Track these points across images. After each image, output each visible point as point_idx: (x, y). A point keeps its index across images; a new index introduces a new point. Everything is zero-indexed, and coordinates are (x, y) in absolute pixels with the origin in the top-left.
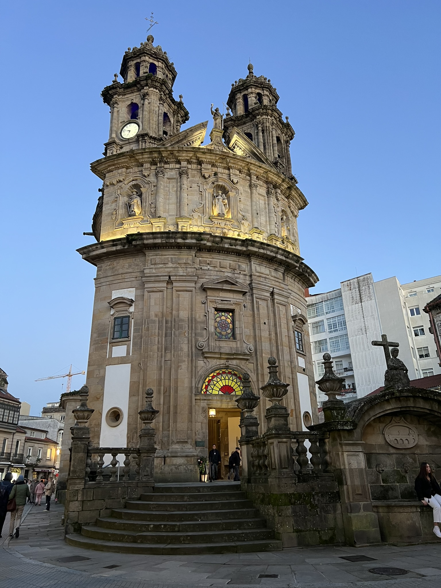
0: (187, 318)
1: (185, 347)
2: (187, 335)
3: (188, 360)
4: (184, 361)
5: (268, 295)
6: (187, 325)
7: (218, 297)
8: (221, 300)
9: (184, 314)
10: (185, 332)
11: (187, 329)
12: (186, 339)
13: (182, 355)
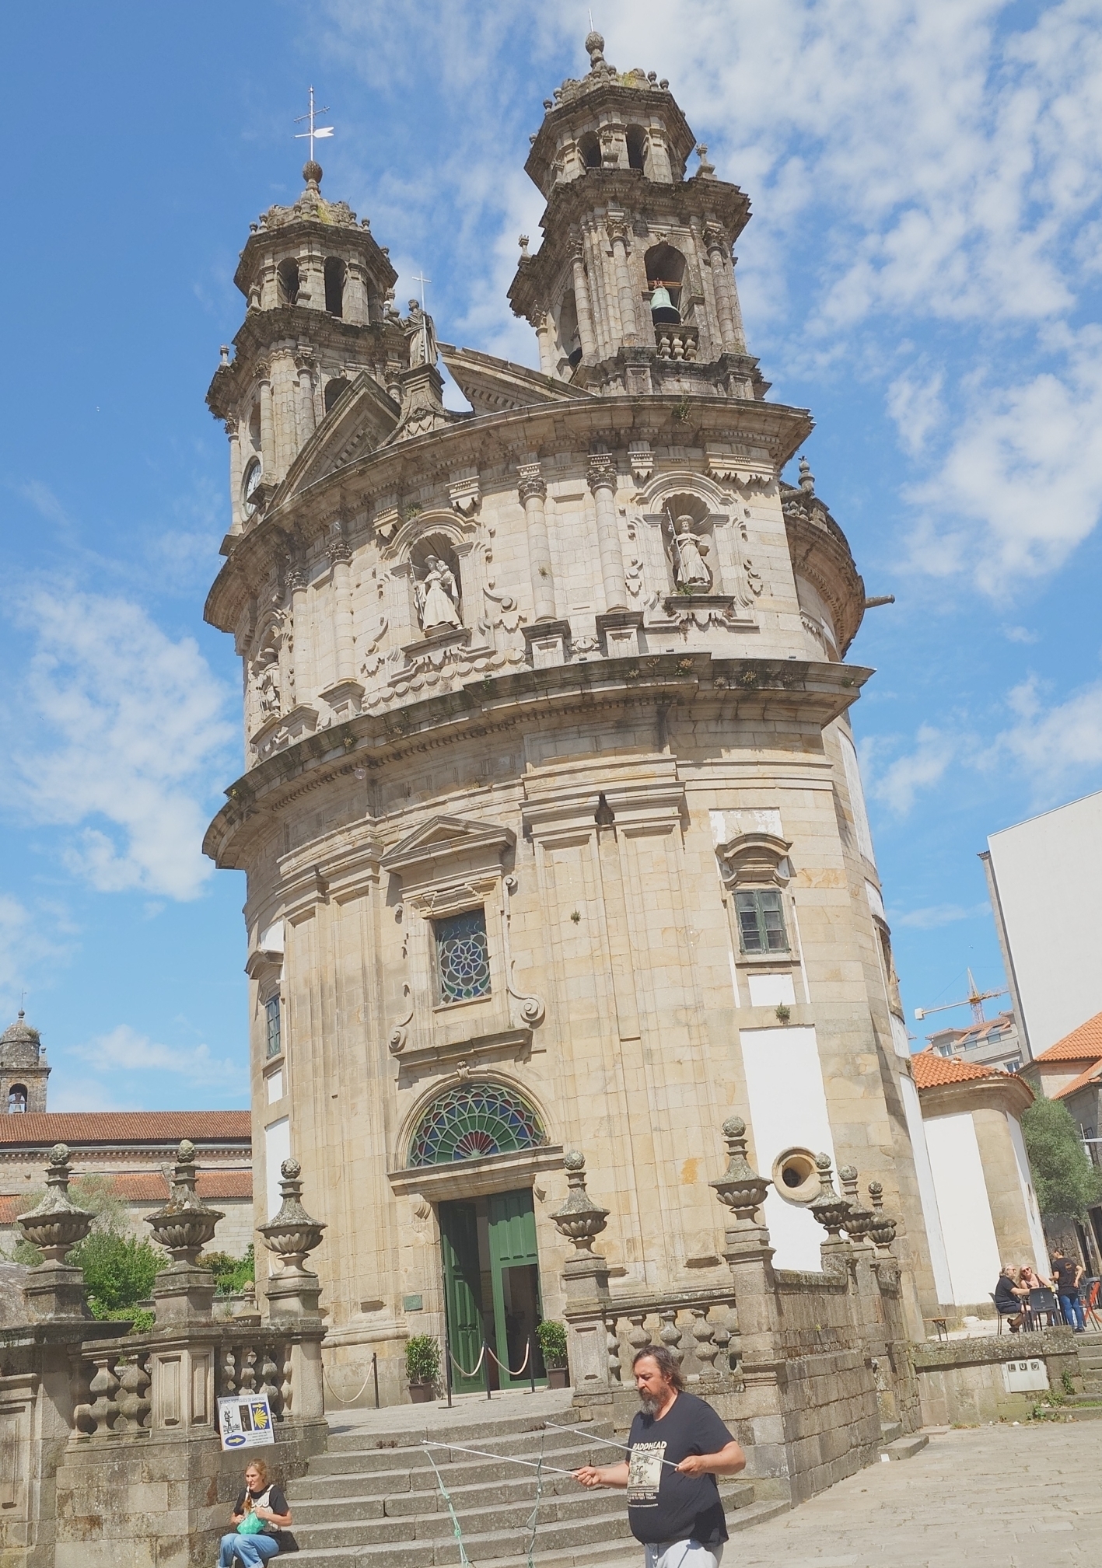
0: (360, 972)
1: (360, 1051)
2: (361, 1016)
3: (370, 1085)
4: (361, 1091)
5: (590, 820)
6: (361, 991)
7: (429, 885)
8: (438, 891)
9: (351, 964)
10: (359, 1011)
11: (361, 1001)
12: (361, 1030)
13: (355, 1075)
